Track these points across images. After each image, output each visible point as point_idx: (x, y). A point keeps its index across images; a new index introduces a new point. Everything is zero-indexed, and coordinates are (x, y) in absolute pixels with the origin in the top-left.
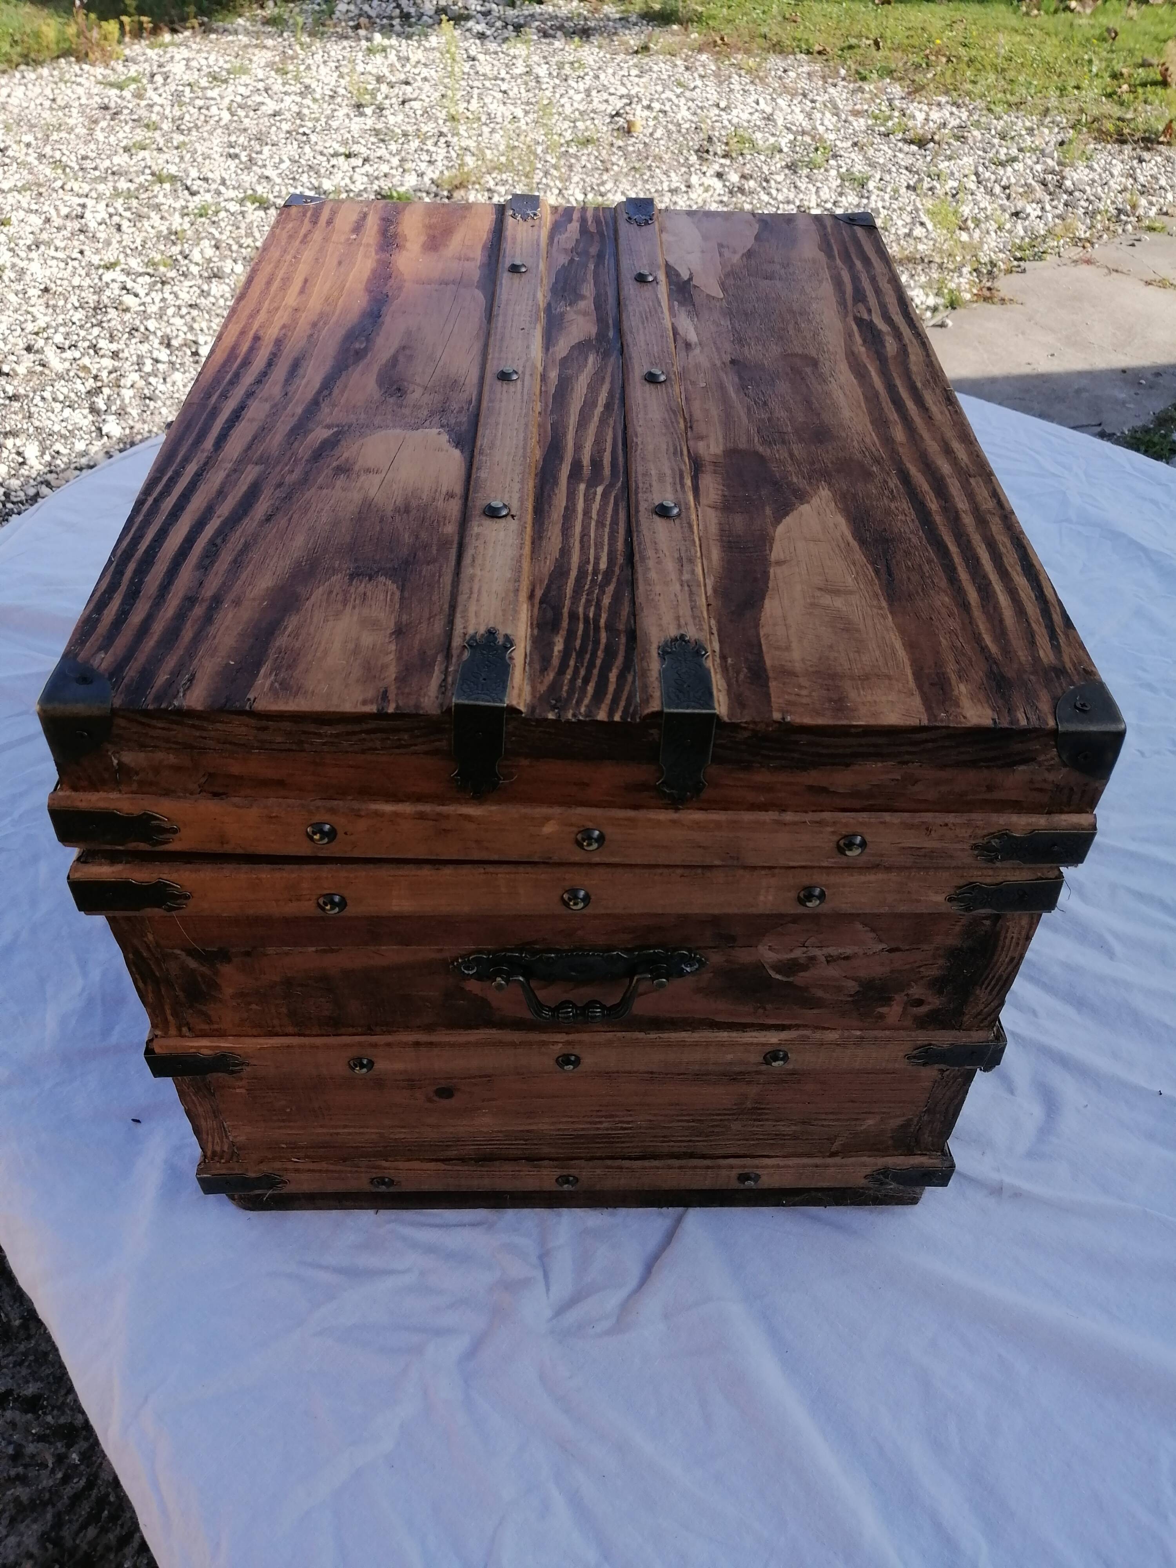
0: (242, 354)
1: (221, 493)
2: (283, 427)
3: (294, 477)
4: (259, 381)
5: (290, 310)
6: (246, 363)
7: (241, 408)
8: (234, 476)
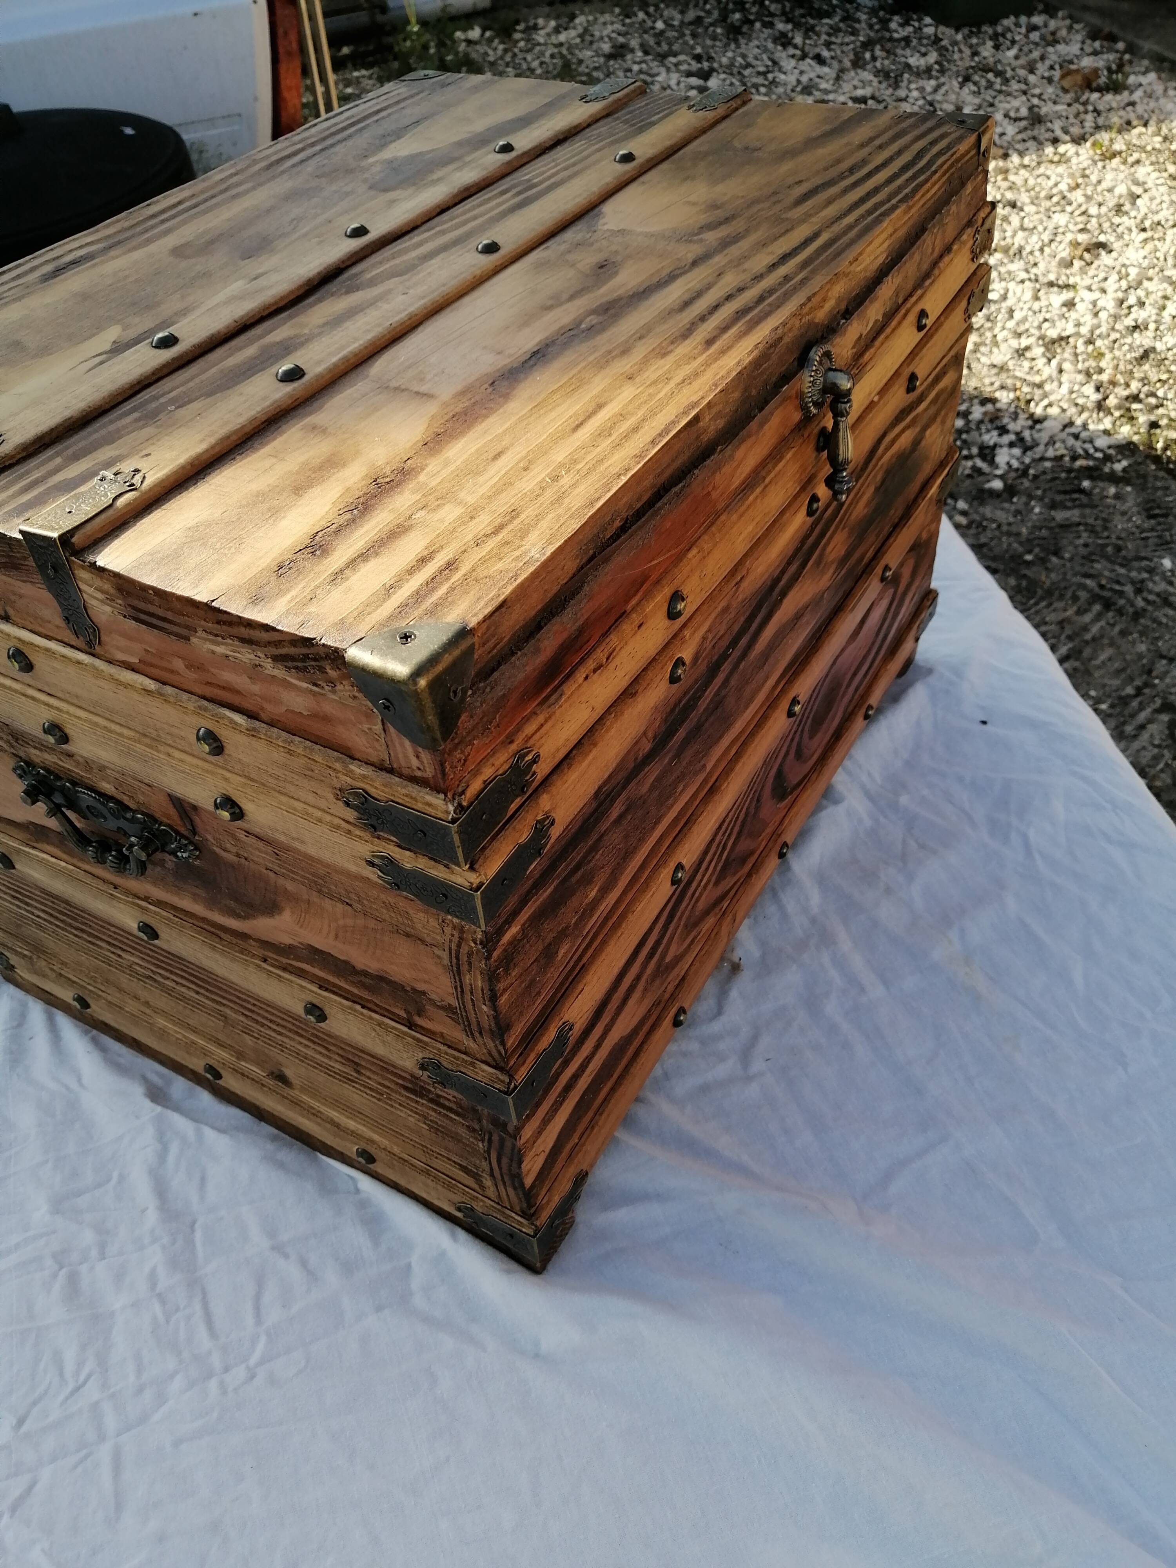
0: (740, 324)
1: (830, 202)
2: (744, 245)
3: (761, 206)
4: (741, 290)
5: (638, 380)
6: (740, 314)
7: (774, 266)
8: (812, 212)
